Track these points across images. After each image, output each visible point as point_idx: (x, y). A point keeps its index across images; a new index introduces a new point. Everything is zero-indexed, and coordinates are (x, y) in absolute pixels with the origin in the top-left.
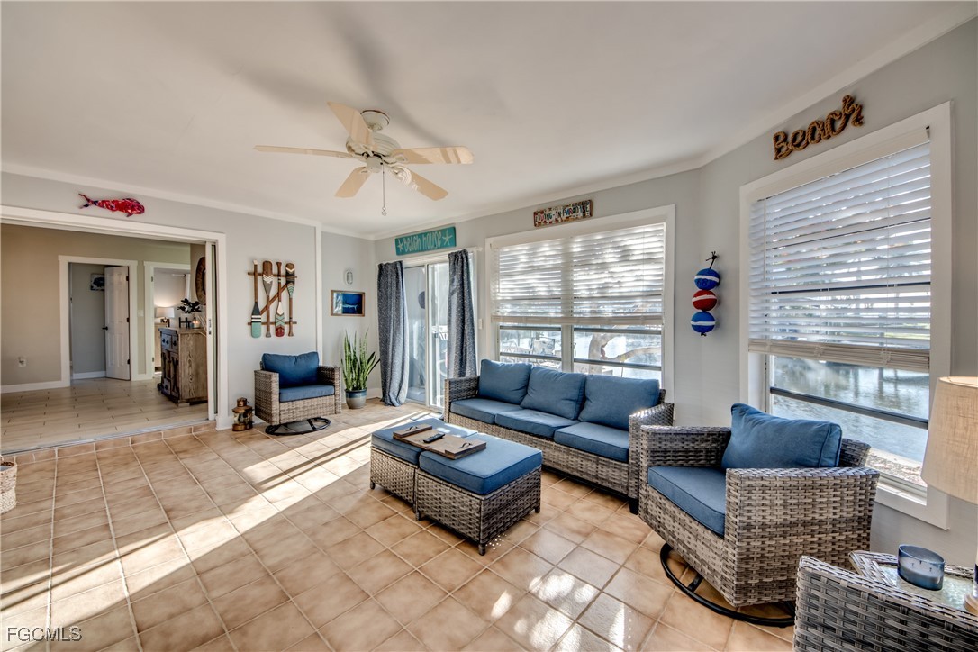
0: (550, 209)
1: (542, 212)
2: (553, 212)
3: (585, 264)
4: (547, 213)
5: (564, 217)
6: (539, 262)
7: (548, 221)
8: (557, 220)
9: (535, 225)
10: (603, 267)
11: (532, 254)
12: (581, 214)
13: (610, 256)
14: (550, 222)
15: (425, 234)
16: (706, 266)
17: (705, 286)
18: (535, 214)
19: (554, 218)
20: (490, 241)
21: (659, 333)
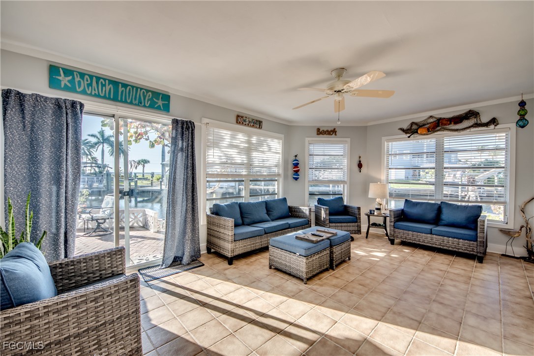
0: (246, 117)
1: (242, 117)
2: (247, 120)
3: (257, 150)
4: (245, 119)
5: (252, 124)
6: (236, 142)
7: (244, 123)
8: (248, 124)
9: (237, 122)
10: (263, 152)
11: (233, 137)
12: (258, 126)
13: (265, 148)
14: (245, 124)
15: (125, 85)
16: (294, 158)
17: (296, 165)
18: (238, 116)
19: (247, 123)
20: (206, 120)
21: (276, 180)
